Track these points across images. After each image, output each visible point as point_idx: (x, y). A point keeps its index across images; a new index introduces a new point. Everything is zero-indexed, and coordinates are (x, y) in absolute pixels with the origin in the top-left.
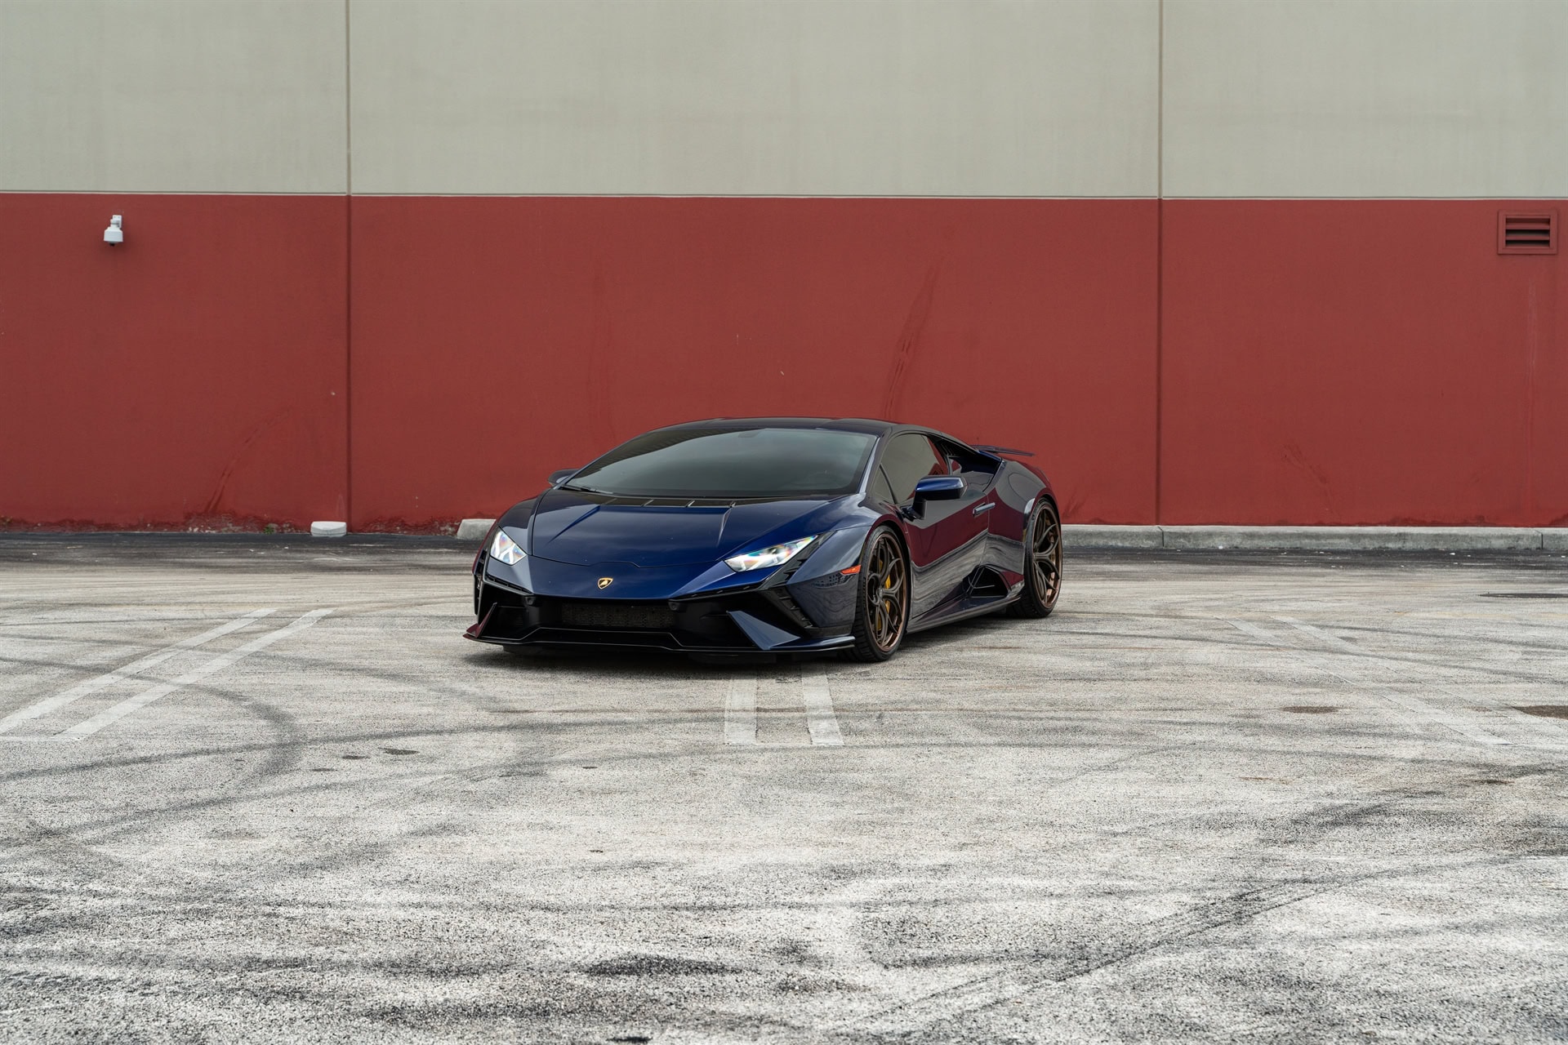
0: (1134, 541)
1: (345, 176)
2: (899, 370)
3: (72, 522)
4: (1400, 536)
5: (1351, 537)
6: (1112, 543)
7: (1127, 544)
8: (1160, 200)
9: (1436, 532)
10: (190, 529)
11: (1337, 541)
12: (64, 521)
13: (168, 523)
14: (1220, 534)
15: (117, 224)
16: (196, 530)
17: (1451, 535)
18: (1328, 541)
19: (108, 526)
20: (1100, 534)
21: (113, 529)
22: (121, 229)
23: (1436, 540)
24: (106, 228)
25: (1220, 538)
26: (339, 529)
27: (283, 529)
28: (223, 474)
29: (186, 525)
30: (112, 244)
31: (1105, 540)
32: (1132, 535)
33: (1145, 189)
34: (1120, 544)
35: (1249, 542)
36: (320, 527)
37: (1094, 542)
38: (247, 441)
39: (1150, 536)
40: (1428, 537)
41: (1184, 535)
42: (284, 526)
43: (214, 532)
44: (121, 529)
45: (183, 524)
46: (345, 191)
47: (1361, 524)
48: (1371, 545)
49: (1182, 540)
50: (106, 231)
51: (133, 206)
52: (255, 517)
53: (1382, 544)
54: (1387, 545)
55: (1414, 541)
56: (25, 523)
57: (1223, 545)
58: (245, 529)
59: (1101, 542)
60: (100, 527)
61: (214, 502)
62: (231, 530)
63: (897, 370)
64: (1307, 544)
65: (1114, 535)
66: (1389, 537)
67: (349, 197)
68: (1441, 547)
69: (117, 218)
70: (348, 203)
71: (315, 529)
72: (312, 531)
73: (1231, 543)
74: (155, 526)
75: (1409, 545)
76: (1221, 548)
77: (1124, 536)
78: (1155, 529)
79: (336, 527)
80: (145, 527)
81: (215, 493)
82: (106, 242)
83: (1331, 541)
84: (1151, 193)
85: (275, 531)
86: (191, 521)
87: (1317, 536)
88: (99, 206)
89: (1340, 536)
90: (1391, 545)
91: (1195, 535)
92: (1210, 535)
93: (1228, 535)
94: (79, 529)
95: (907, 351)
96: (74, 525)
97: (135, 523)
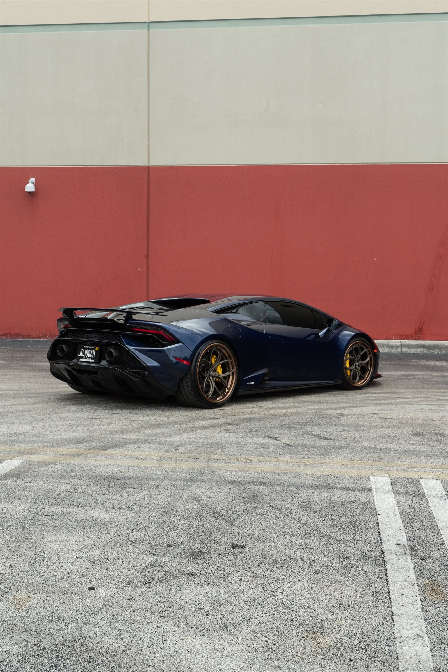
1: (147, 156)
2: (439, 258)
3: (11, 334)
12: (7, 334)
15: (32, 182)
19: (28, 337)
21: (31, 338)
22: (34, 185)
24: (26, 185)
30: (29, 193)
38: (96, 294)
44: (34, 338)
46: (147, 164)
50: (26, 186)
51: (41, 173)
60: (24, 337)
63: (438, 258)
67: (148, 167)
69: (33, 180)
70: (148, 169)
74: (51, 337)
80: (46, 337)
82: (26, 191)
88: (24, 173)
94: (15, 338)
95: (444, 248)
96: (11, 336)
97: (41, 335)
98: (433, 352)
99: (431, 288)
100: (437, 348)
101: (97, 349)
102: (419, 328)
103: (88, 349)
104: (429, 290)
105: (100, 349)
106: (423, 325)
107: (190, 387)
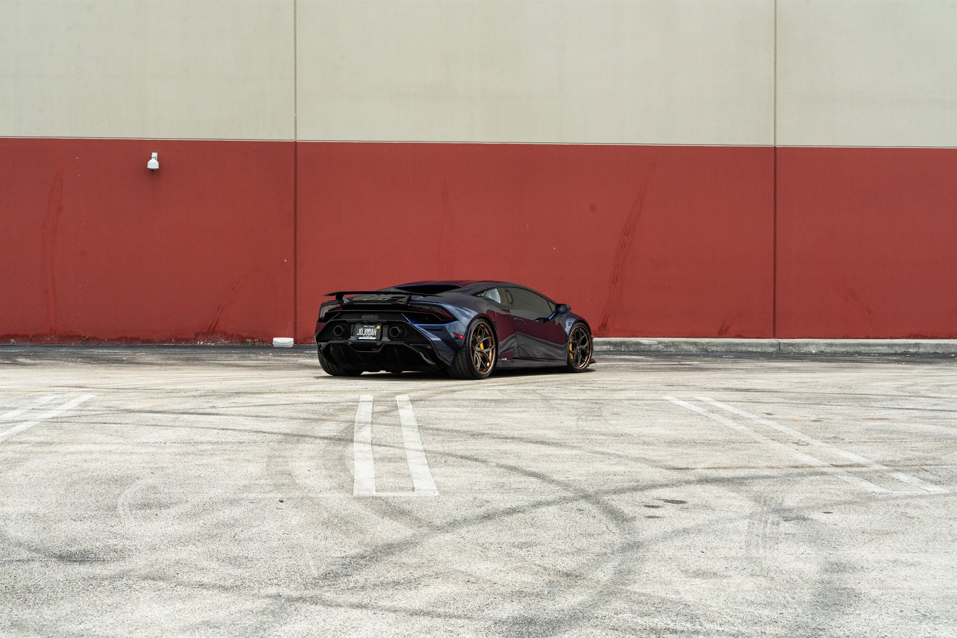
0: (763, 348)
1: (293, 130)
2: (623, 247)
4: (916, 345)
5: (888, 345)
6: (750, 349)
7: (759, 350)
8: (775, 147)
9: (936, 343)
10: (198, 342)
11: (880, 348)
12: (121, 338)
13: (185, 339)
14: (813, 344)
15: (155, 158)
16: (202, 343)
17: (945, 344)
18: (875, 348)
20: (743, 344)
22: (158, 161)
23: (937, 347)
24: (149, 160)
25: (813, 346)
26: (290, 342)
27: (255, 342)
28: (219, 309)
29: (196, 340)
30: (153, 170)
31: (746, 348)
32: (761, 345)
33: (767, 141)
34: (755, 350)
35: (830, 348)
36: (278, 341)
37: (740, 348)
38: (233, 289)
39: (772, 345)
40: (932, 345)
41: (792, 345)
42: (256, 340)
43: (213, 344)
44: (156, 342)
45: (195, 339)
46: (294, 139)
47: (891, 338)
48: (899, 350)
49: (791, 347)
50: (149, 162)
51: (165, 147)
52: (238, 335)
53: (906, 350)
54: (909, 350)
55: (924, 348)
56: (97, 339)
57: (815, 350)
58: (232, 342)
59: (744, 349)
61: (213, 326)
62: (223, 343)
64: (863, 349)
65: (751, 345)
66: (910, 345)
67: (295, 142)
68: (940, 351)
69: (155, 155)
70: (295, 146)
71: (276, 342)
72: (273, 343)
73: (819, 349)
74: (177, 341)
75: (922, 350)
76: (814, 352)
77: (757, 345)
78: (774, 341)
79: (288, 341)
80: (171, 341)
81: (214, 320)
82: (150, 169)
83: (877, 348)
84: (770, 143)
85: (250, 344)
86: (199, 338)
87: (869, 345)
88: (144, 147)
89: (882, 345)
90: (911, 350)
91: (798, 345)
92: (807, 344)
93: (817, 345)
94: (131, 343)
95: (628, 236)
96: (127, 341)
97: (164, 339)
98: (620, 349)
99: (615, 280)
100: (624, 345)
101: (378, 327)
102: (602, 324)
103: (368, 328)
104: (613, 283)
105: (382, 328)
106: (606, 321)
107: (465, 359)
